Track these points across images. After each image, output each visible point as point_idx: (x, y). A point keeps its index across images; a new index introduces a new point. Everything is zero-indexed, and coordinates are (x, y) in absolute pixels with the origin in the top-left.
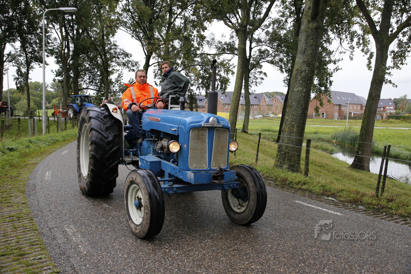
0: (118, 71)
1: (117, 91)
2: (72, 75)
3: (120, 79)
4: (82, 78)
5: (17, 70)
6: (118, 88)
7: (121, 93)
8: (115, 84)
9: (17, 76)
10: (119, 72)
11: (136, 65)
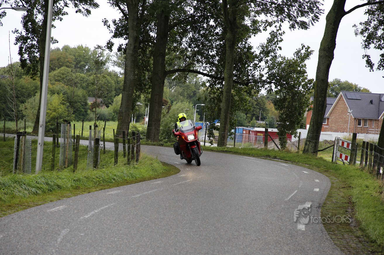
0: (270, 24)
1: (264, 78)
2: (153, 34)
3: (274, 47)
4: (176, 41)
5: (25, 18)
6: (266, 70)
7: (273, 86)
8: (260, 61)
9: (24, 34)
10: (273, 28)
11: (311, 9)
